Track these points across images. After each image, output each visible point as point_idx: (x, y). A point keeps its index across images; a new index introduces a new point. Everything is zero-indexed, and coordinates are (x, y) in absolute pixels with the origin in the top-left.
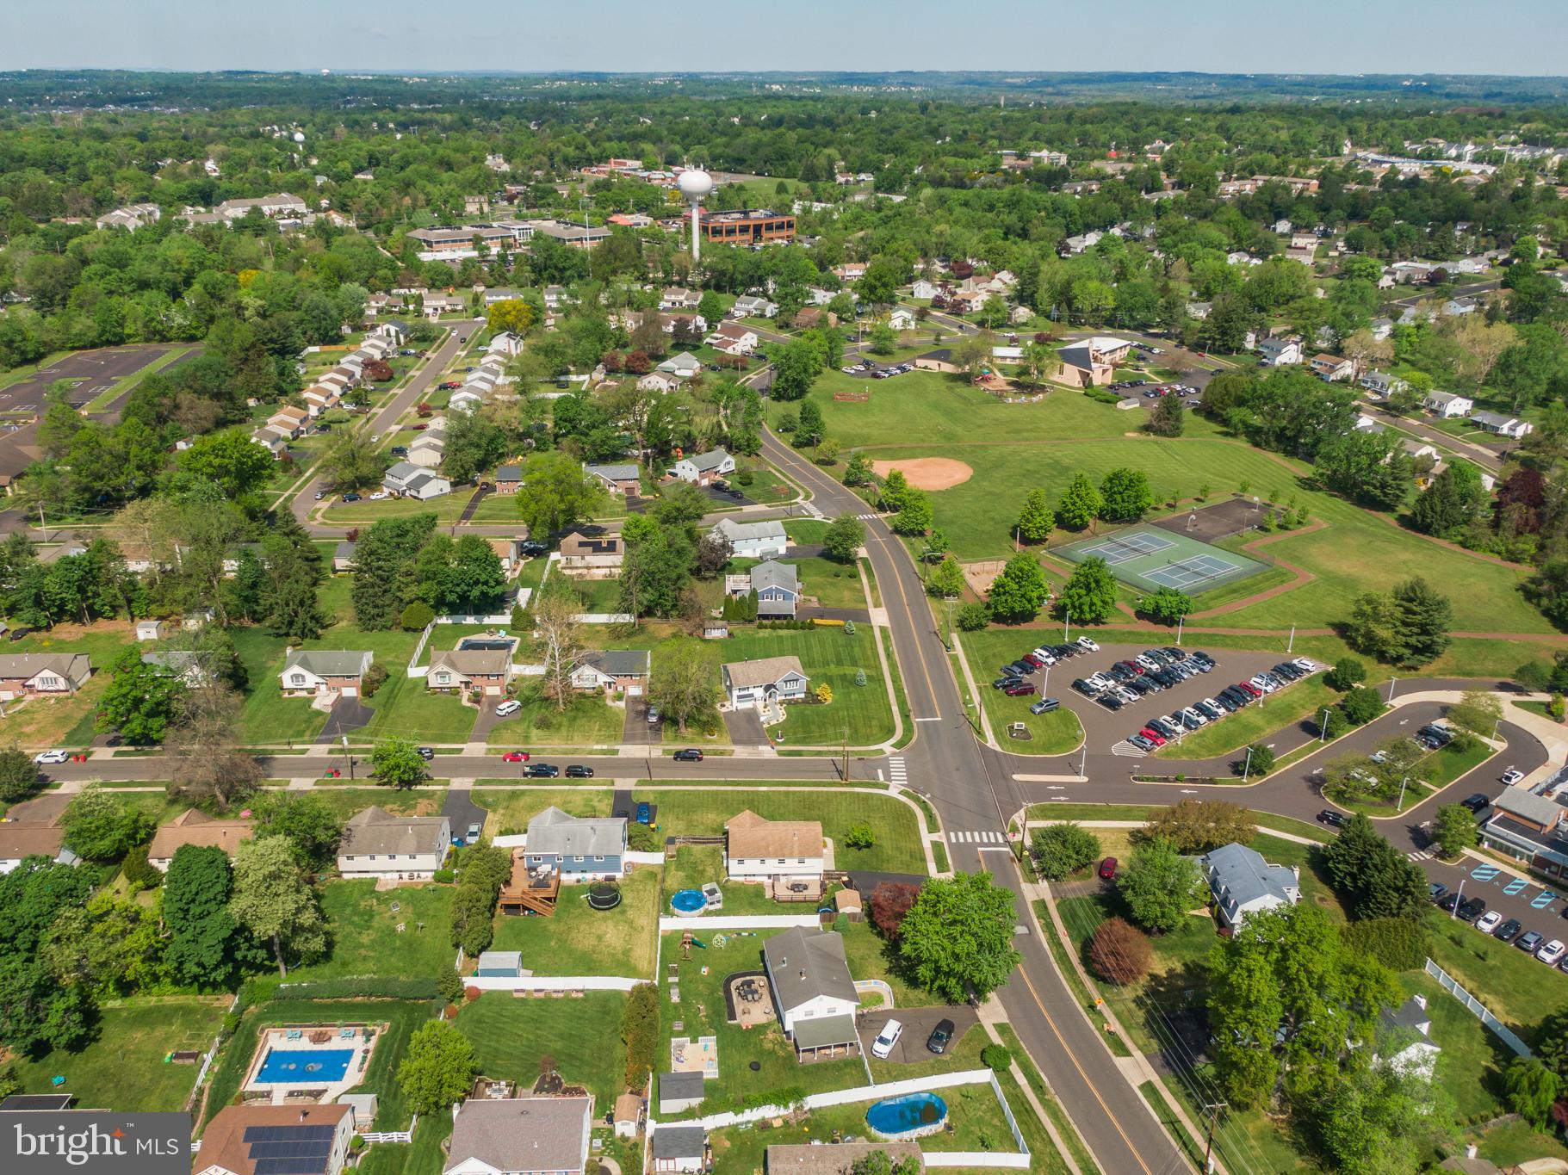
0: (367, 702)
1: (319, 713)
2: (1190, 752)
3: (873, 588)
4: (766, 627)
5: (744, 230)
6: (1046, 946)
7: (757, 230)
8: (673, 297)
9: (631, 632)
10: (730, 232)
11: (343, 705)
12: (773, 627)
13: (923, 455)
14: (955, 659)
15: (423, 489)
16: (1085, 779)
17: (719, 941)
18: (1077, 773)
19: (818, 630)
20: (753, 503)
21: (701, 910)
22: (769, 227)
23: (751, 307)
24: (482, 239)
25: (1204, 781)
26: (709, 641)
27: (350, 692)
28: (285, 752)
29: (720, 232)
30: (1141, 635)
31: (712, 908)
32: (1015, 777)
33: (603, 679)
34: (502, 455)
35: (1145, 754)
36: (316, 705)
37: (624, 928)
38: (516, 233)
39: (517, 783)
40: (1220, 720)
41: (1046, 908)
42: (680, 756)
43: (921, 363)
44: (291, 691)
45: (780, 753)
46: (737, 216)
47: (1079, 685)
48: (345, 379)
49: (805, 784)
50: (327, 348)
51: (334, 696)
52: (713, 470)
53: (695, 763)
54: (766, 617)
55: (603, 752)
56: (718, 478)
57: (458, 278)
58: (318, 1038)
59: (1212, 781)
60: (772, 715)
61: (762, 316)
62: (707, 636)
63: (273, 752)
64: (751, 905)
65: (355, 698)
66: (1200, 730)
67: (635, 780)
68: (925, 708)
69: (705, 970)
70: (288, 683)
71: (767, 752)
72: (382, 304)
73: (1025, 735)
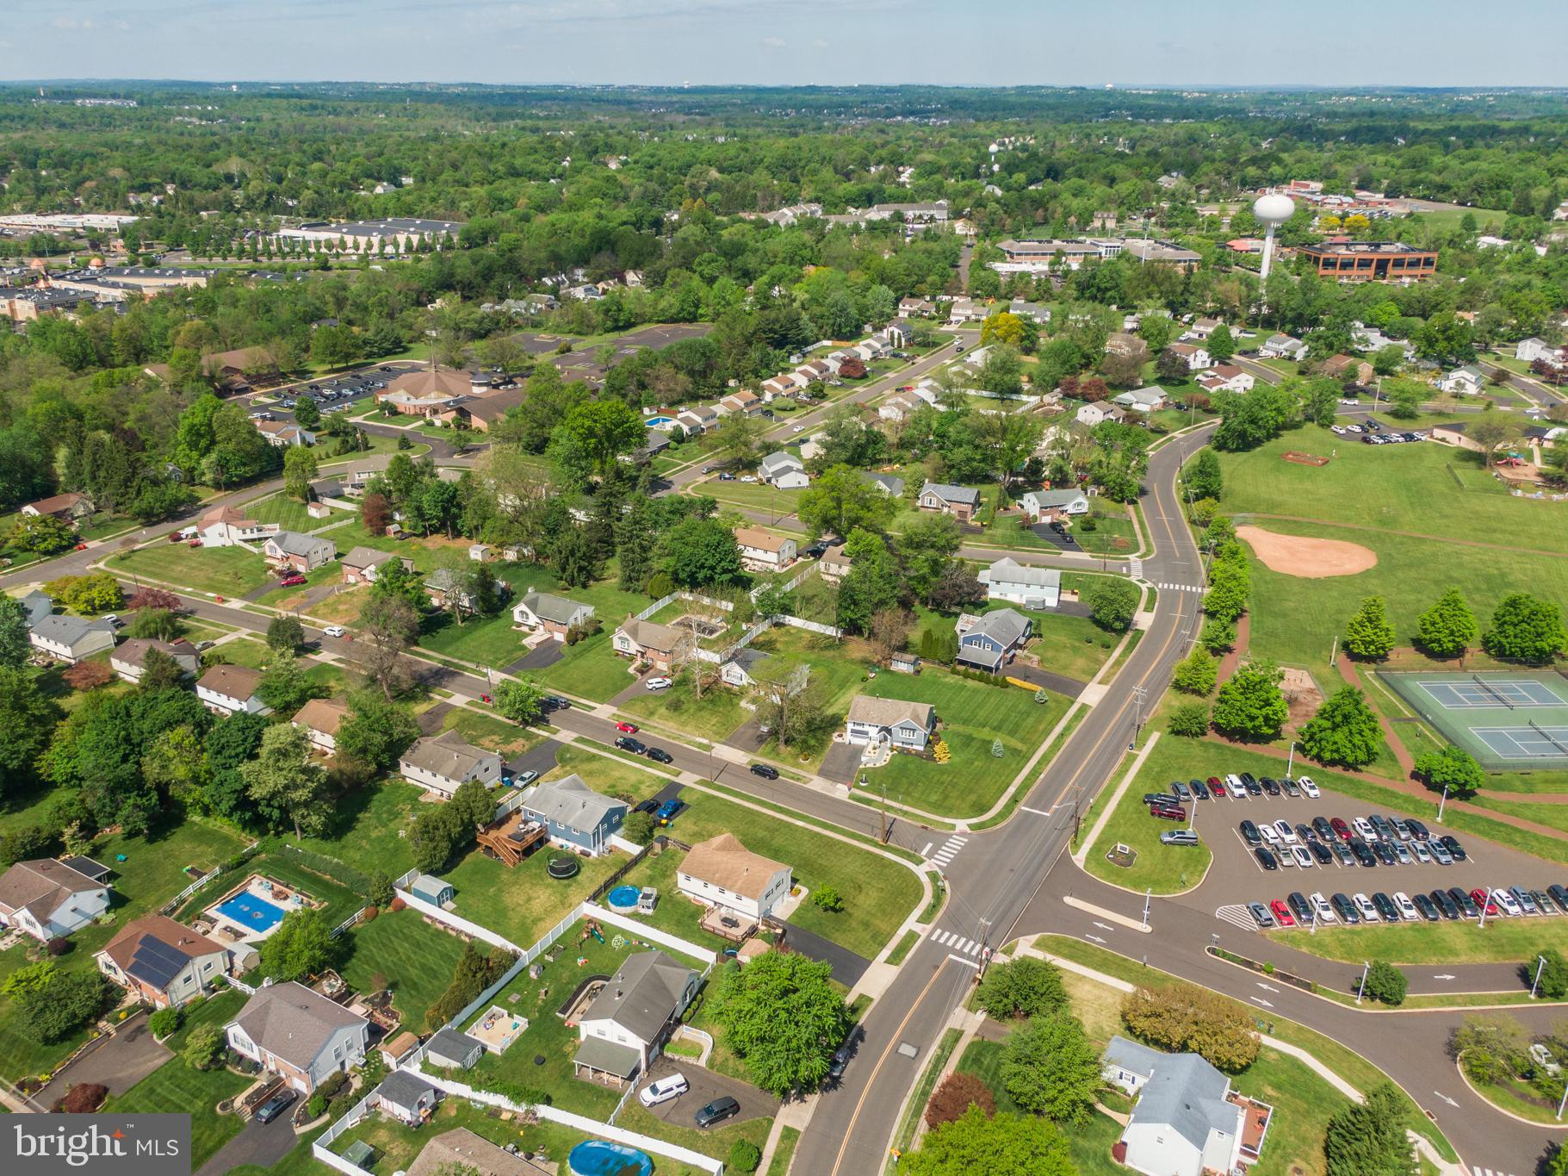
0: (566, 649)
1: (523, 648)
2: (1320, 945)
3: (1118, 663)
4: (958, 673)
5: (1364, 264)
6: (917, 1077)
7: (1382, 266)
8: (1202, 329)
9: (830, 644)
10: (1346, 265)
11: (548, 646)
12: (966, 676)
13: (1332, 536)
14: (1131, 759)
15: (781, 479)
16: (1149, 929)
17: (617, 942)
18: (1141, 920)
19: (1009, 690)
20: (1080, 550)
21: (629, 910)
22: (1398, 263)
23: (1282, 347)
24: (1064, 254)
25: (1299, 983)
26: (892, 672)
27: (560, 637)
28: (473, 671)
29: (1334, 265)
30: (1394, 795)
31: (643, 911)
32: (1068, 900)
33: (746, 680)
34: (878, 461)
35: (1256, 927)
36: (525, 642)
37: (555, 899)
38: (1103, 250)
39: (605, 748)
40: (1400, 923)
41: (957, 1040)
42: (759, 770)
43: (1438, 433)
44: (519, 625)
45: (852, 797)
46: (1365, 248)
47: (1248, 828)
48: (816, 372)
49: (844, 833)
50: (838, 343)
51: (547, 636)
52: (1058, 508)
53: (766, 780)
54: (962, 662)
55: (700, 745)
56: (1064, 518)
57: (1003, 291)
58: (277, 895)
59: (1308, 986)
60: (875, 756)
61: (1291, 358)
62: (893, 668)
63: (466, 669)
64: (679, 923)
65: (560, 643)
66: (1358, 927)
67: (698, 778)
68: (1042, 801)
69: (580, 961)
70: (517, 618)
71: (841, 792)
72: (915, 308)
73: (1128, 860)
